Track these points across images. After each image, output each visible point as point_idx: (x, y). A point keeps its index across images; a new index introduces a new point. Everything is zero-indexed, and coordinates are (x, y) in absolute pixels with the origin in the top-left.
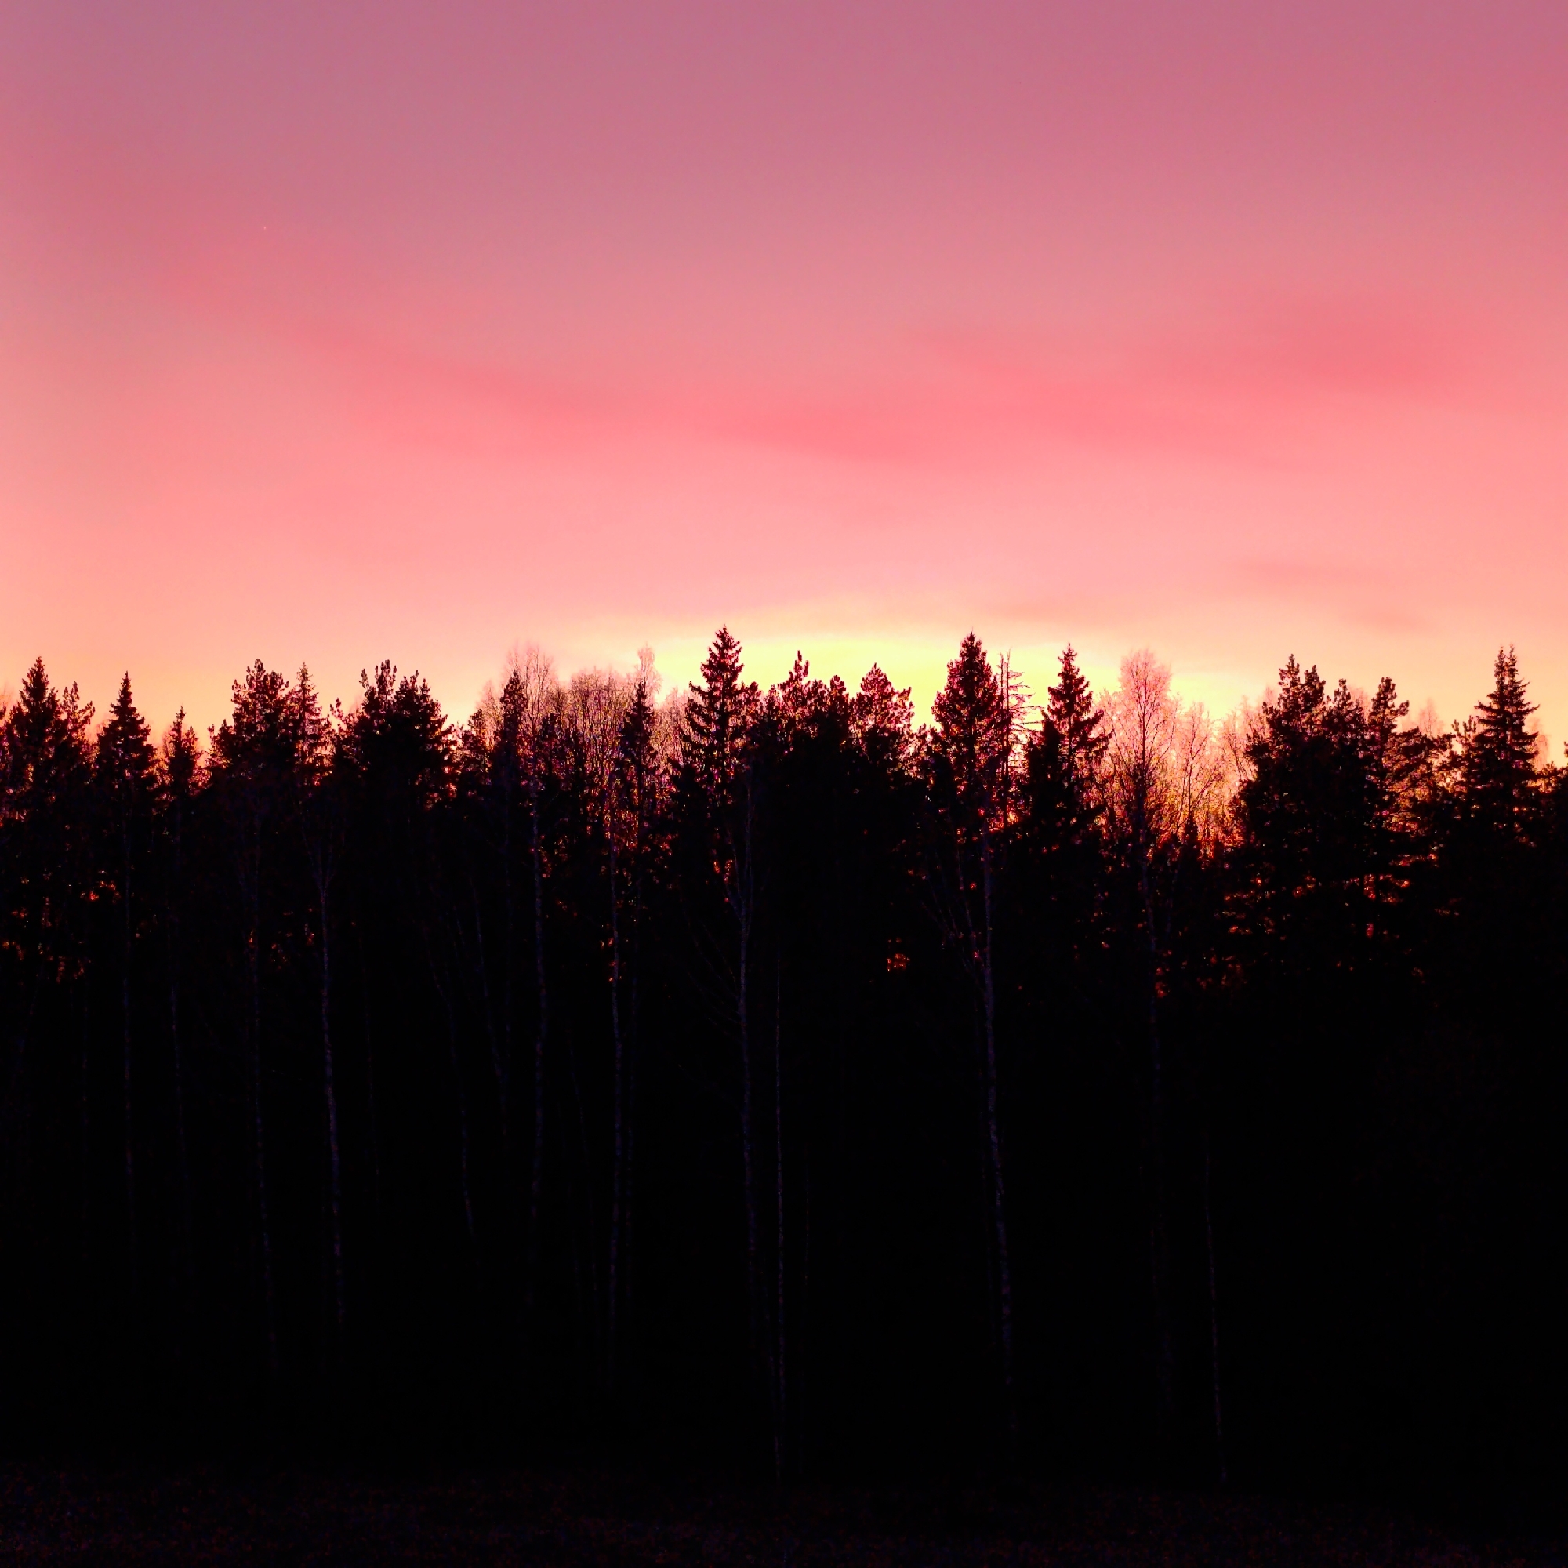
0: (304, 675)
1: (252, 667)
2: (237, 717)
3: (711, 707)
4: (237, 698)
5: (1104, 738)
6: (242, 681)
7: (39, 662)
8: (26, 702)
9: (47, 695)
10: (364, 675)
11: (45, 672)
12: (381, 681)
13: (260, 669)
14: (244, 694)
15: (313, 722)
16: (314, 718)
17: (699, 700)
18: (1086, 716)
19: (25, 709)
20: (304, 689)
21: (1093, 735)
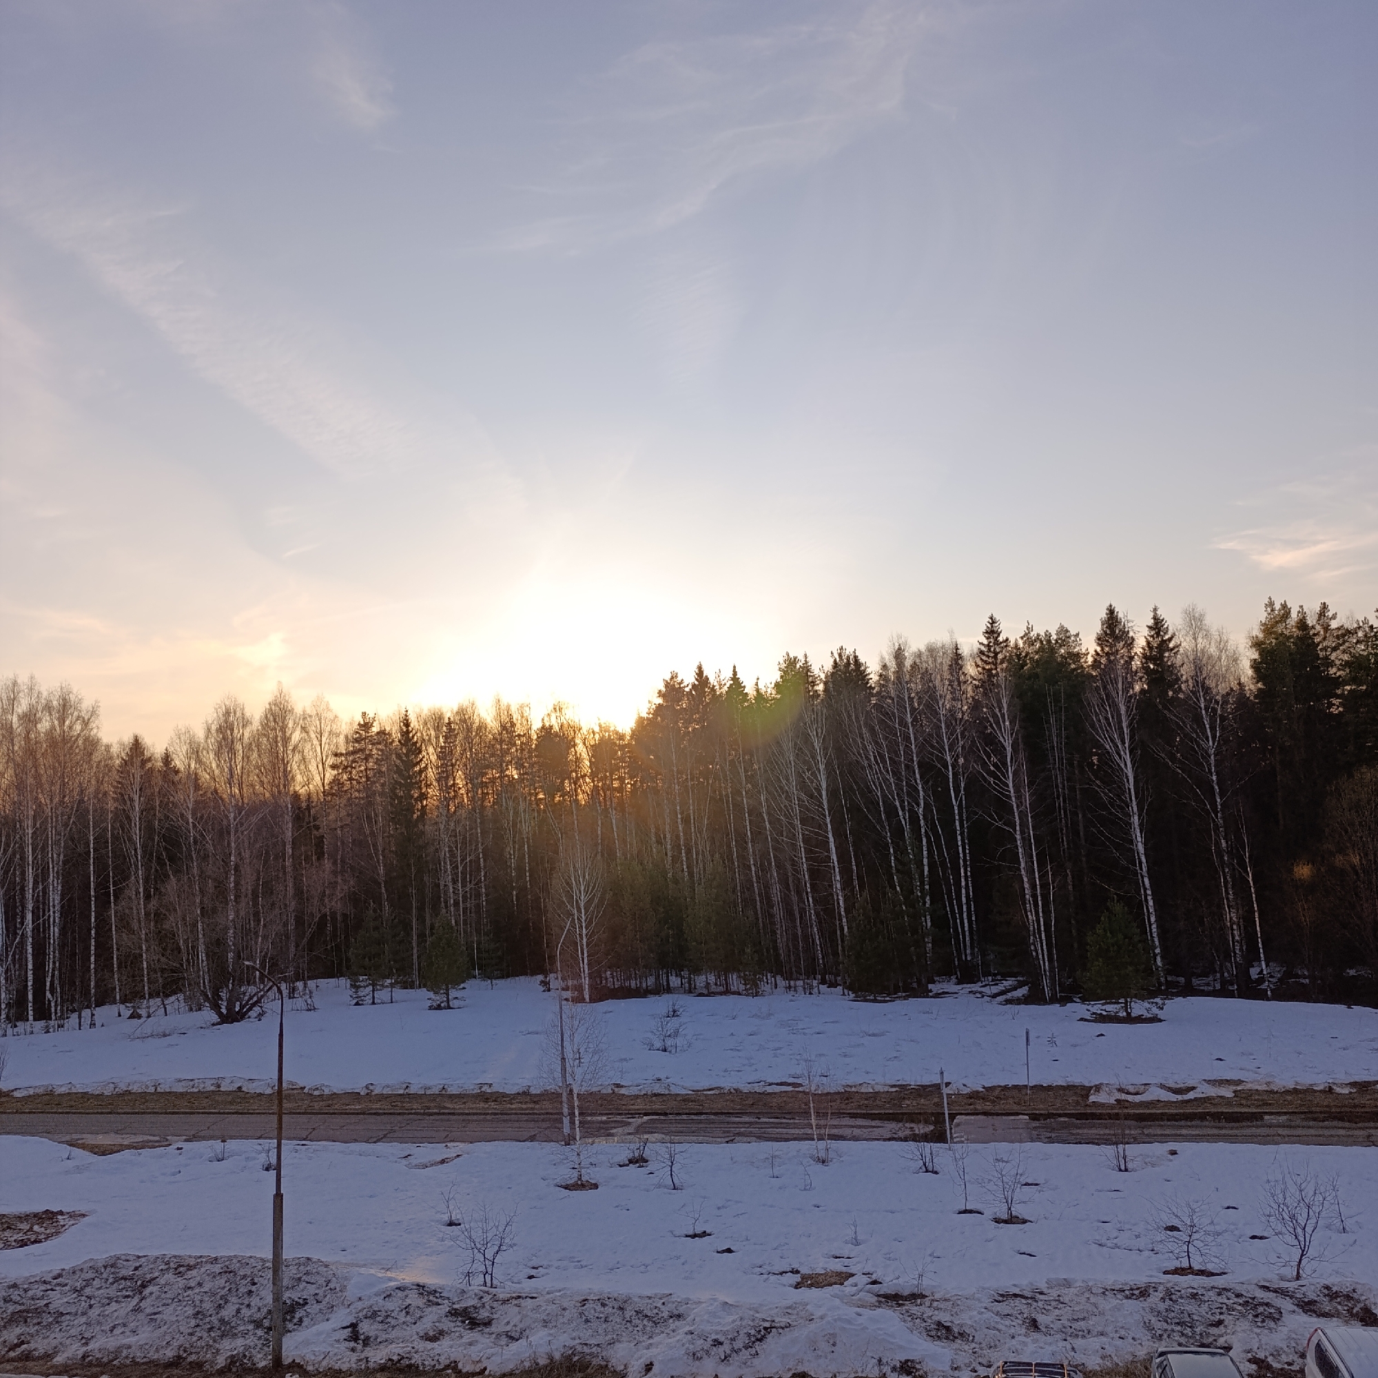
0: (806, 656)
1: (785, 655)
3: (989, 650)
4: (780, 669)
5: (1178, 646)
6: (782, 662)
7: (700, 663)
9: (705, 676)
10: (832, 653)
11: (703, 667)
12: (840, 655)
13: (788, 656)
15: (812, 676)
16: (812, 674)
17: (983, 648)
18: (1166, 637)
19: (696, 683)
20: (807, 662)
21: (1171, 645)
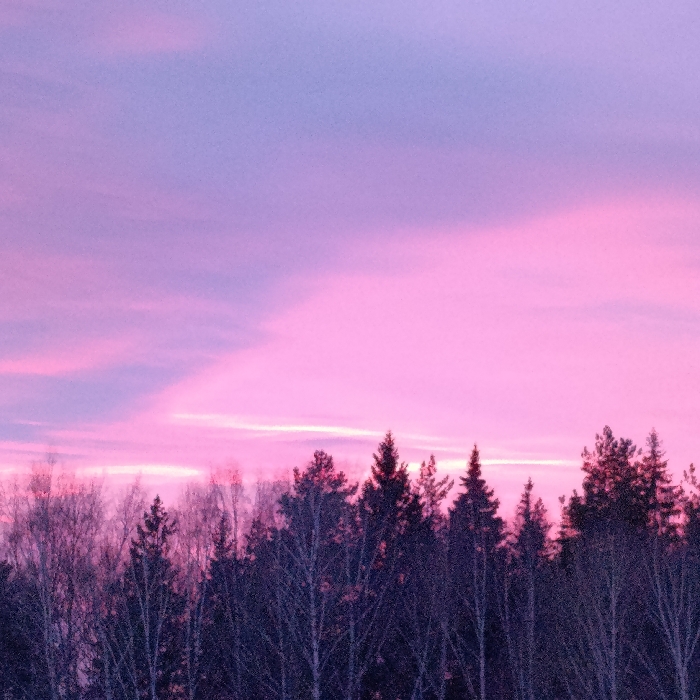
0: (654, 440)
1: (601, 433)
2: (587, 486)
4: (586, 467)
7: (389, 436)
8: (377, 477)
9: (397, 469)
11: (395, 446)
13: (609, 436)
14: (593, 462)
15: (663, 490)
16: (665, 486)
19: (376, 485)
20: (654, 455)
